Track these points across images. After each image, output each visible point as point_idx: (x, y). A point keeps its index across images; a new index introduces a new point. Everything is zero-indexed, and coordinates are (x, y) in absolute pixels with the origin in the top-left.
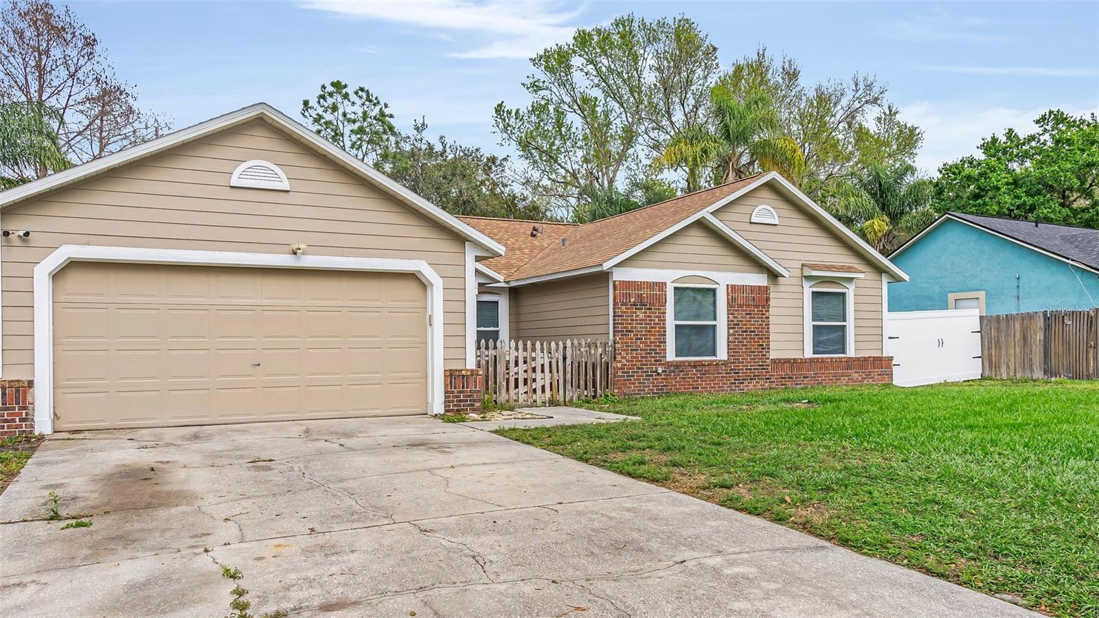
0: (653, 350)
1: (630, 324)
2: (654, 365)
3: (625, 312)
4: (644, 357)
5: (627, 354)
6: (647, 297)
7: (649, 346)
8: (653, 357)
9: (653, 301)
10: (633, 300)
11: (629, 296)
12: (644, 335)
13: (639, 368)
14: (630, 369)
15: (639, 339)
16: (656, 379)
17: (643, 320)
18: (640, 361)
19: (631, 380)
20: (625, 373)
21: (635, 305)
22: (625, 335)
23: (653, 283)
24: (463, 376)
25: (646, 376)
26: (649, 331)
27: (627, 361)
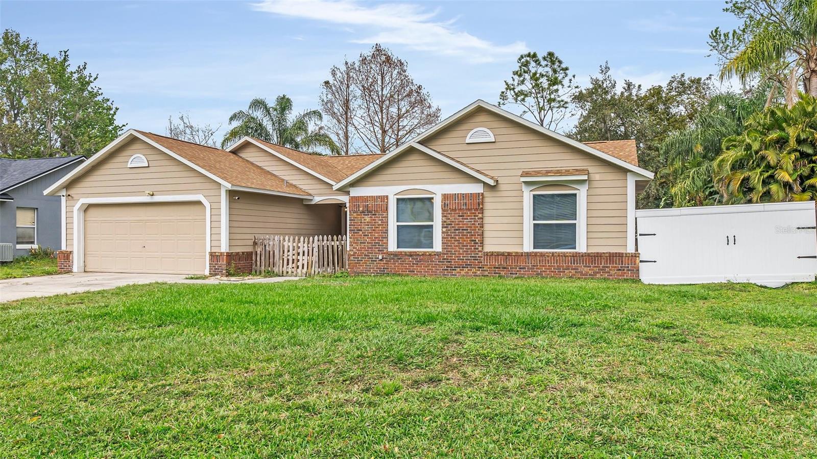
0: (377, 243)
1: (359, 225)
2: (377, 253)
3: (356, 218)
4: (370, 248)
5: (357, 246)
6: (372, 207)
7: (374, 240)
8: (377, 248)
9: (377, 209)
10: (361, 209)
11: (359, 206)
12: (370, 233)
13: (366, 256)
14: (359, 255)
15: (366, 235)
16: (379, 263)
17: (370, 222)
18: (367, 251)
19: (360, 263)
20: (356, 258)
21: (363, 212)
22: (356, 233)
23: (377, 196)
24: (217, 256)
25: (371, 261)
26: (374, 230)
27: (358, 250)
